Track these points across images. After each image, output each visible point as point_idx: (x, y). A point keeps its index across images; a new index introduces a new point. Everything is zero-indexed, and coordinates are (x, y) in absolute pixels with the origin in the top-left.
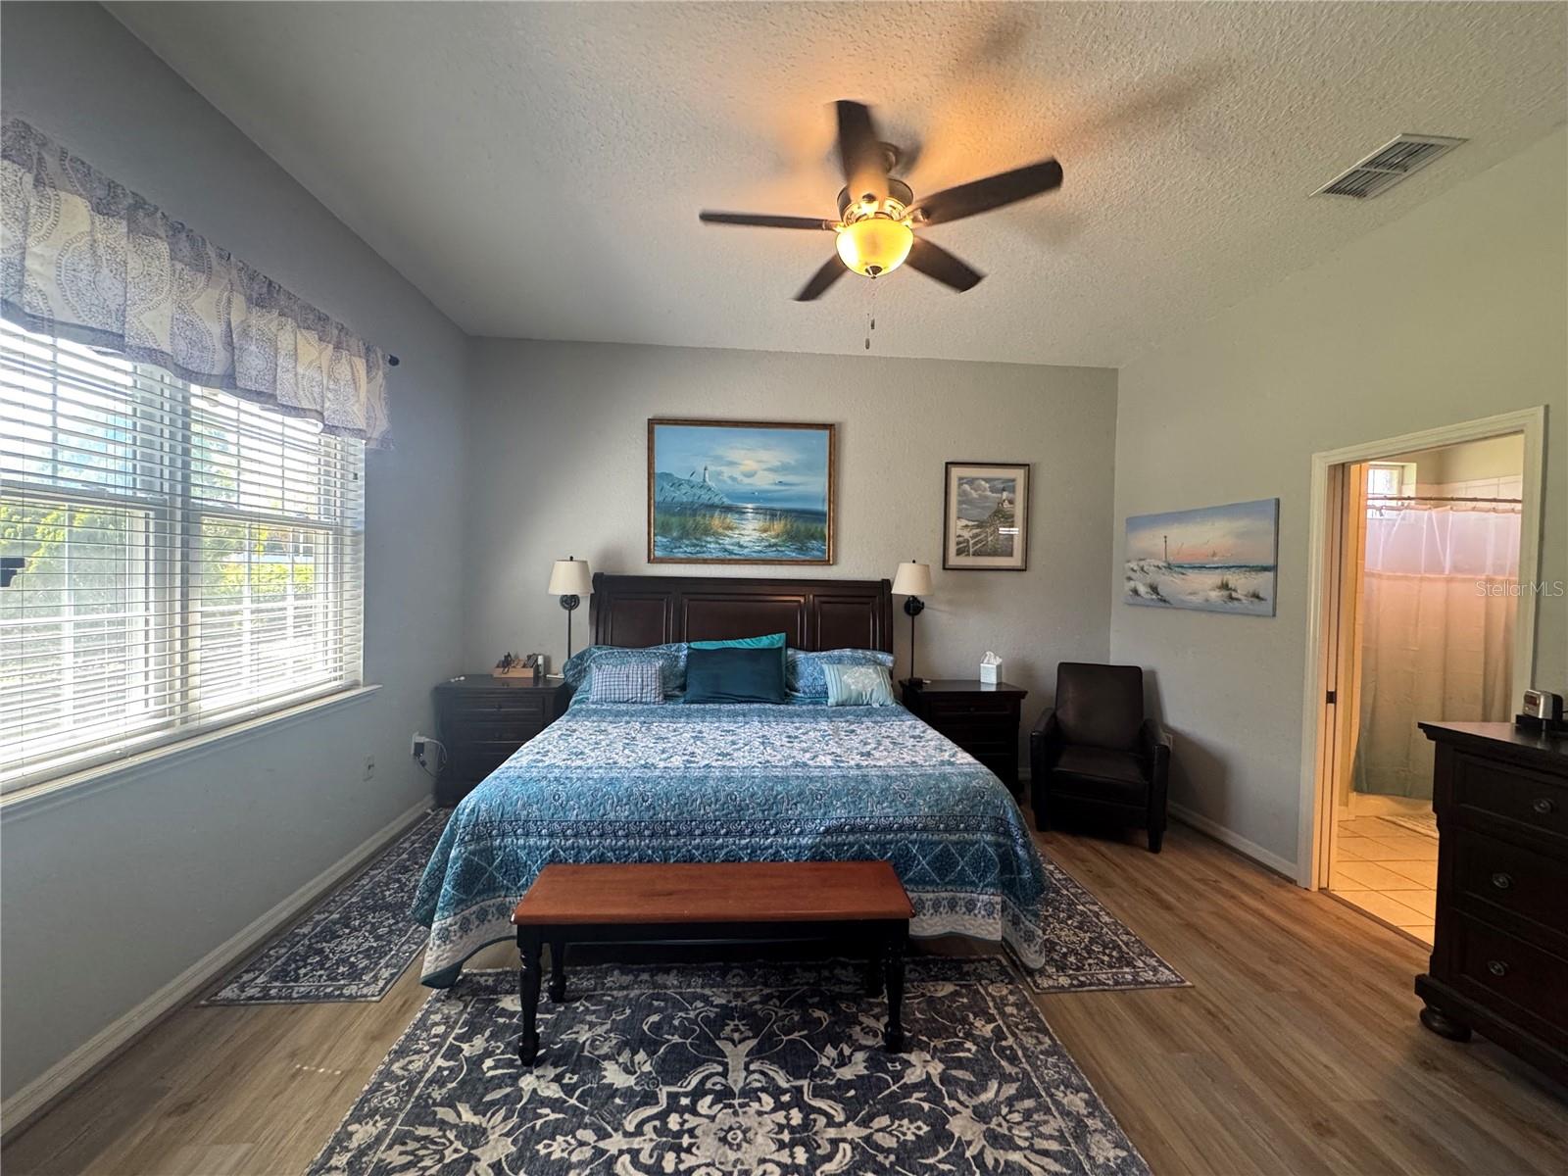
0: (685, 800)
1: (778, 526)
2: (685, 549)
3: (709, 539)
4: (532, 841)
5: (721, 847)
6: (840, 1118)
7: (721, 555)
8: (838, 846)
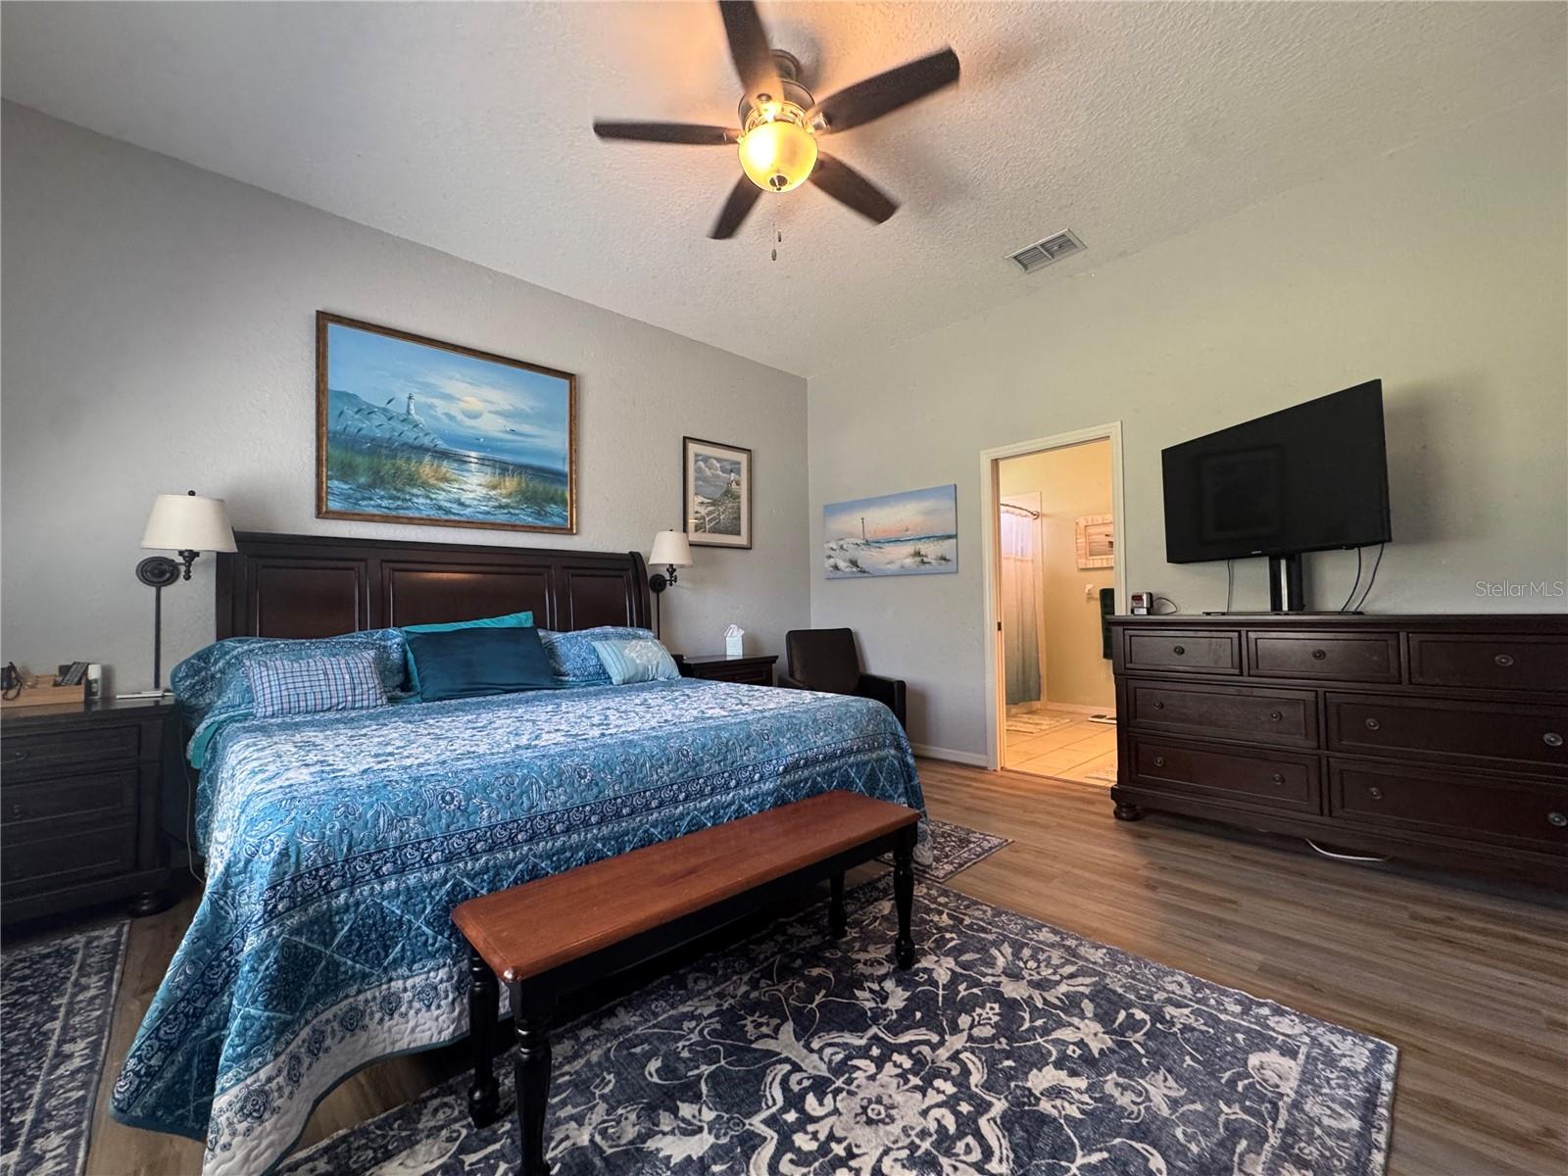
0: (632, 768)
1: (510, 483)
2: (379, 502)
3: (415, 491)
4: (412, 880)
5: (682, 817)
6: (935, 1038)
7: (433, 514)
8: (794, 785)
